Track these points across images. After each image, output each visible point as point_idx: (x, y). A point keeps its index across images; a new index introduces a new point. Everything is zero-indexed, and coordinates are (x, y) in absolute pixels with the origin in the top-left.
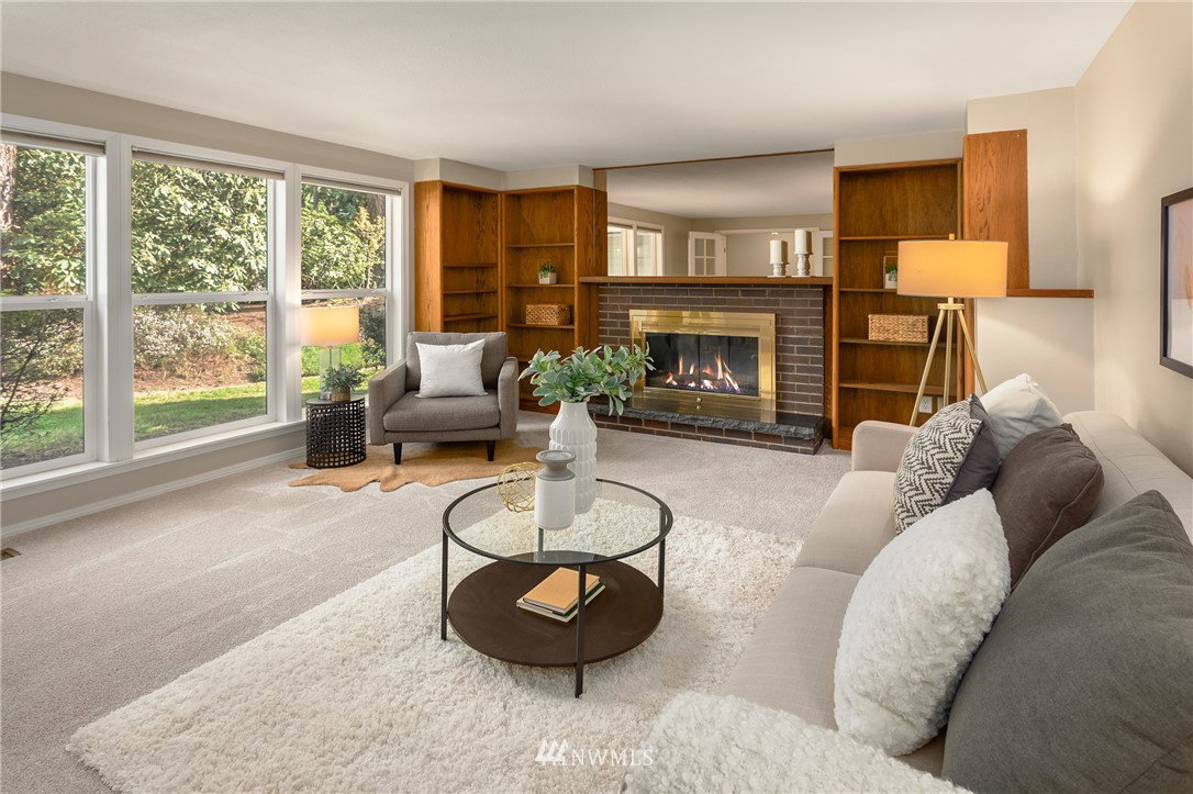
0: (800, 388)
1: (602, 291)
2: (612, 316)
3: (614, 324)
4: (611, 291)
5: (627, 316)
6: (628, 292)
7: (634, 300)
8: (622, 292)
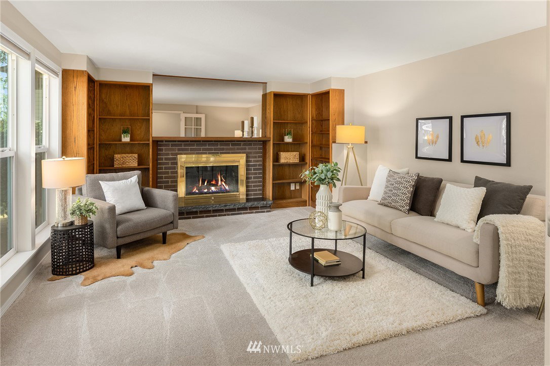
0: (254, 186)
1: (161, 145)
2: (166, 159)
3: (168, 164)
4: (166, 145)
5: (175, 159)
6: (175, 145)
7: (179, 150)
8: (172, 145)
